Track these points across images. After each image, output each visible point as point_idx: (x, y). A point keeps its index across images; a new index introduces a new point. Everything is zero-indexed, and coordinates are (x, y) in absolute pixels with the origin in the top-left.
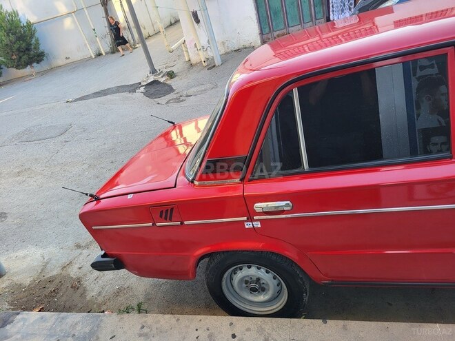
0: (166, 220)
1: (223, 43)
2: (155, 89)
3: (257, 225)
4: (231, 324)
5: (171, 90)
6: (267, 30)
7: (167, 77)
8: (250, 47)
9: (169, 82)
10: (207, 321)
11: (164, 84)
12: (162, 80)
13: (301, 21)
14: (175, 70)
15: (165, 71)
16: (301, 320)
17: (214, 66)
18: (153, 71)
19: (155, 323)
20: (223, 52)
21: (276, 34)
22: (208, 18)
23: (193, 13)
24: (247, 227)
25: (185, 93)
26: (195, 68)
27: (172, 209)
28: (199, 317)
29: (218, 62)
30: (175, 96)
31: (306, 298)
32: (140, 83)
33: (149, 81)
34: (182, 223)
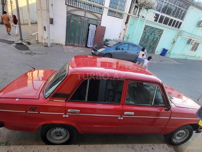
0: (32, 111)
1: (52, 40)
2: (21, 46)
3: (67, 116)
4: (48, 148)
5: (28, 49)
6: (68, 42)
7: (27, 44)
8: (61, 45)
9: (27, 46)
10: (38, 147)
11: (25, 46)
12: (25, 44)
13: (79, 43)
14: (31, 42)
15: (26, 41)
16: (72, 145)
17: (47, 46)
18: (21, 39)
19: (15, 150)
20: (51, 42)
21: (70, 44)
22: (49, 31)
23: (44, 27)
24: (63, 116)
25: (34, 52)
26: (39, 44)
27: (36, 107)
28: (35, 146)
29: (49, 45)
30: (29, 52)
31: (74, 138)
32: (14, 42)
33: (19, 42)
34: (39, 113)
